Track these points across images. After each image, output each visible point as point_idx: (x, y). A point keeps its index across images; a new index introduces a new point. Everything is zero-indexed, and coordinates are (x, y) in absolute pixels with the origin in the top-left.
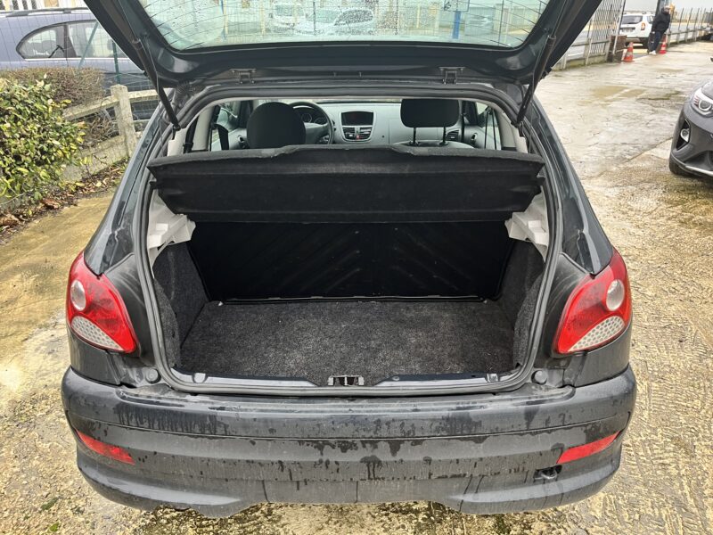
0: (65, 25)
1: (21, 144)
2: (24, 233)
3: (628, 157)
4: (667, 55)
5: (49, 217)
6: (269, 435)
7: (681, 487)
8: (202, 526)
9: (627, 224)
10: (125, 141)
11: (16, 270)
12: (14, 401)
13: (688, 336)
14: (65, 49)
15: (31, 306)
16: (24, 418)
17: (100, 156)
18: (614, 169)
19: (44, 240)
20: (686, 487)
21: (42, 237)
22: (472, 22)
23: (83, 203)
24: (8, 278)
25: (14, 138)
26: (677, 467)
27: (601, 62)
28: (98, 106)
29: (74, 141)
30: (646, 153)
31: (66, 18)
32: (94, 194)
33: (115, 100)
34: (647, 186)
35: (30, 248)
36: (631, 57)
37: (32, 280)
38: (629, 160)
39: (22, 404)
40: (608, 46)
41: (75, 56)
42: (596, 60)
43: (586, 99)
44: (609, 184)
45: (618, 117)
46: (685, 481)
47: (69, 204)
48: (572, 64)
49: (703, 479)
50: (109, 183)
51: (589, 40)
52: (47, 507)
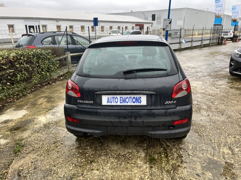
0: (54, 36)
1: (43, 66)
2: (43, 89)
3: (218, 71)
4: (239, 42)
5: (49, 86)
6: (108, 115)
7: (215, 144)
8: (91, 147)
9: (213, 88)
10: (68, 67)
11: (42, 97)
12: (44, 124)
13: (225, 113)
14: (54, 42)
15: (46, 105)
16: (47, 127)
17: (62, 70)
18: (213, 74)
19: (48, 91)
20: (216, 145)
21: (48, 90)
22: (174, 34)
23: (57, 83)
24: (40, 99)
25: (42, 65)
26: (214, 141)
27: (216, 45)
28: (62, 57)
29: (56, 66)
30: (224, 70)
31: (54, 34)
32: (60, 80)
33: (67, 56)
34: (222, 78)
35: (45, 92)
36: (226, 43)
37: (46, 100)
38: (218, 72)
39: (46, 125)
40: (218, 40)
41: (56, 44)
42: (214, 44)
43: (208, 55)
44: (210, 78)
45: (217, 60)
46: (216, 144)
47: (54, 83)
48: (205, 46)
49: (221, 143)
50: (64, 78)
51: (211, 38)
52: (55, 143)
